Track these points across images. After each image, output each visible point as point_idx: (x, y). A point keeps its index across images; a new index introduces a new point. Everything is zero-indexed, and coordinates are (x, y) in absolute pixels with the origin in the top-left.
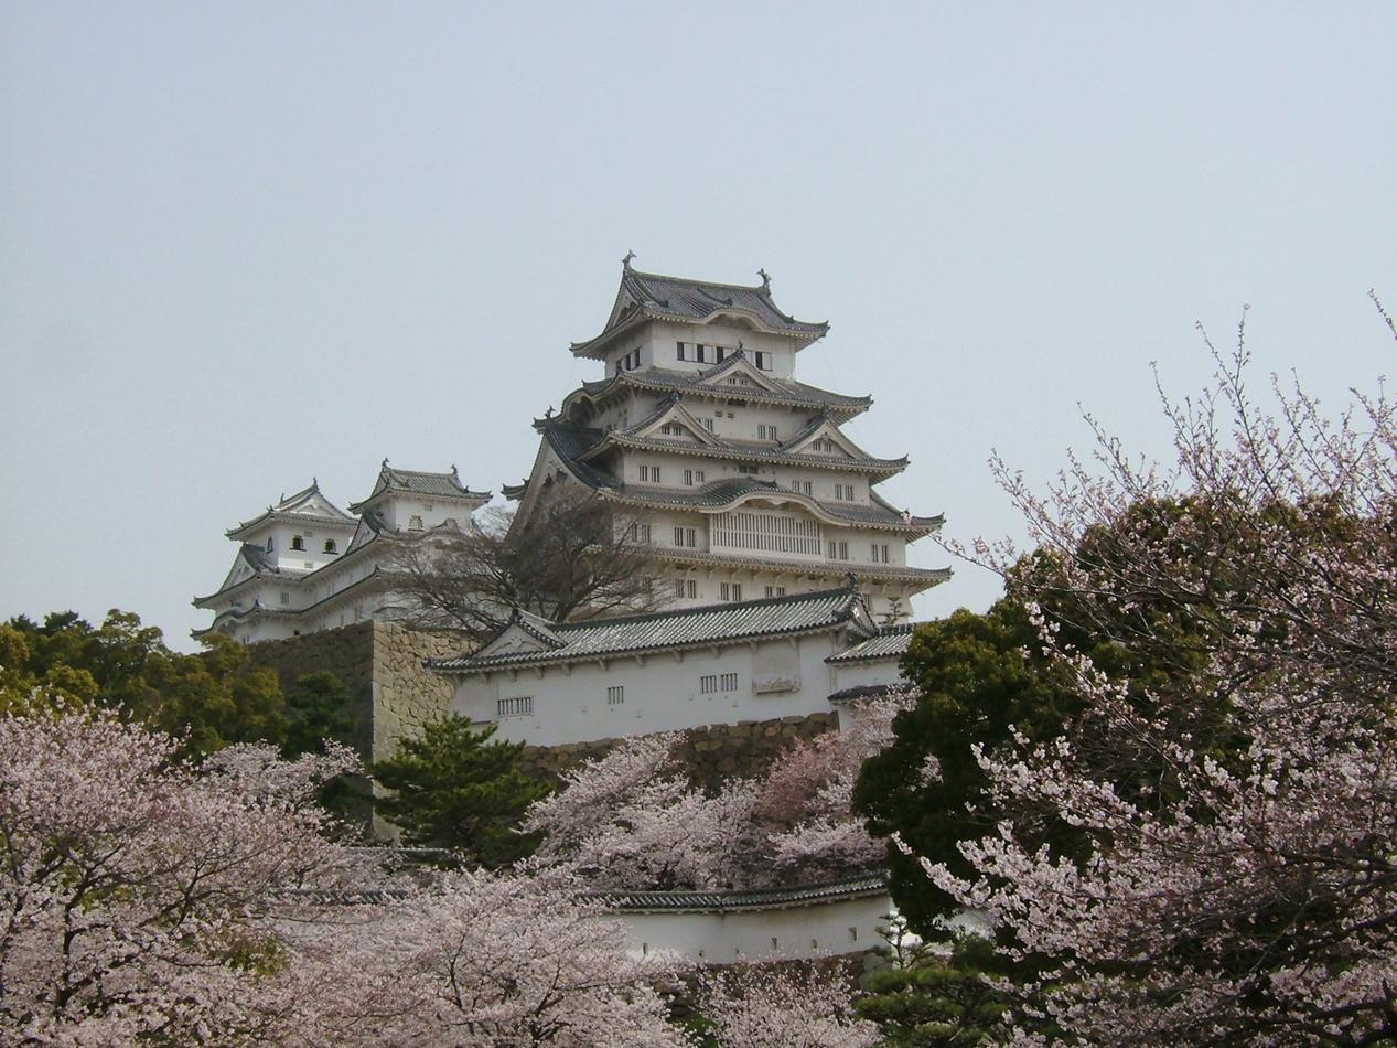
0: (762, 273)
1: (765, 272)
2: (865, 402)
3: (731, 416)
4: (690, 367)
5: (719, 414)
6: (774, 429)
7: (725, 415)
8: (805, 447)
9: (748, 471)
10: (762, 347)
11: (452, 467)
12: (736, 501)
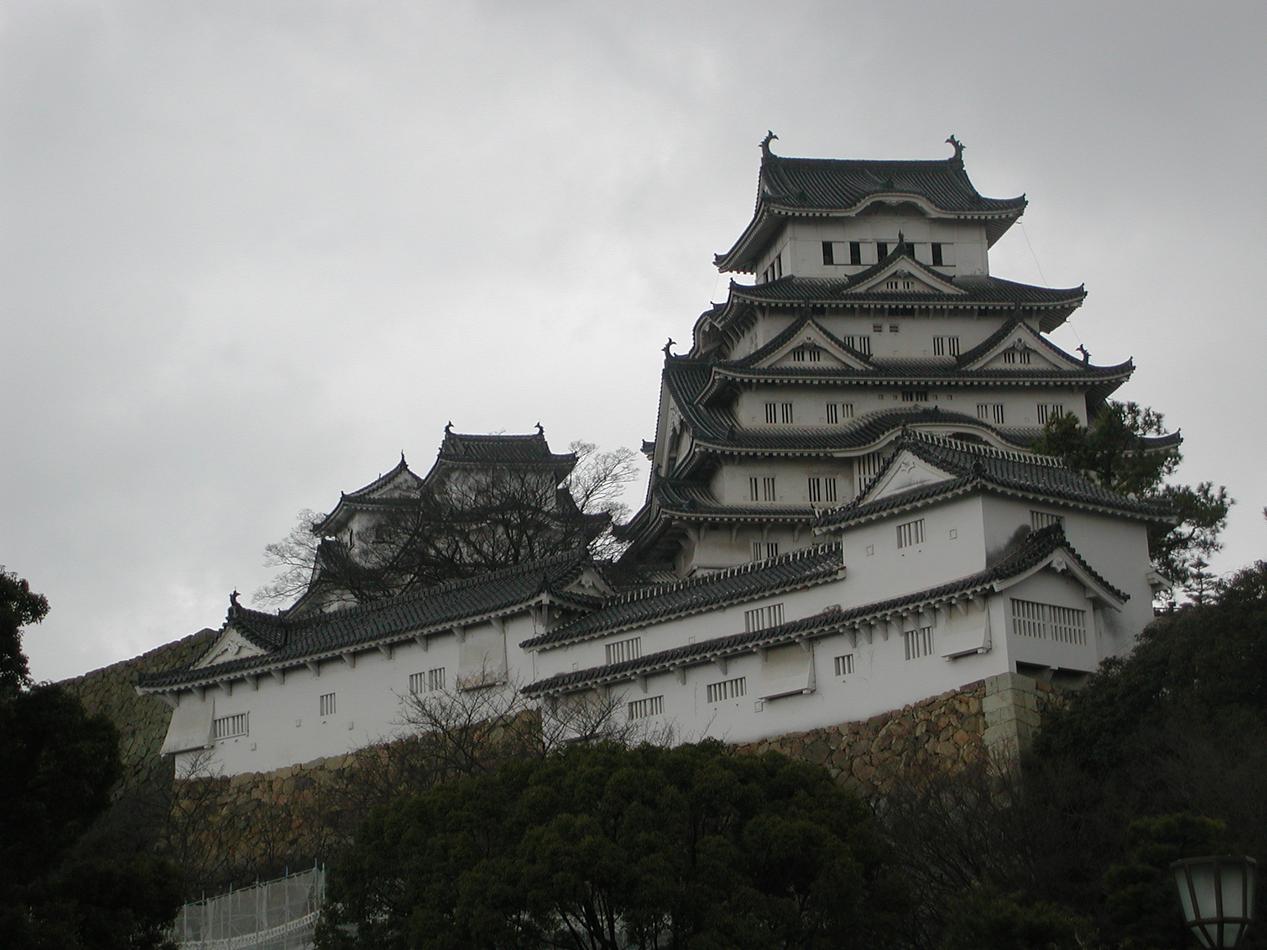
0: (952, 140)
2: (1078, 295)
3: (894, 329)
4: (840, 272)
5: (878, 329)
6: (954, 341)
7: (886, 328)
8: (991, 361)
9: (915, 398)
10: (940, 236)
11: (538, 426)
12: (882, 437)
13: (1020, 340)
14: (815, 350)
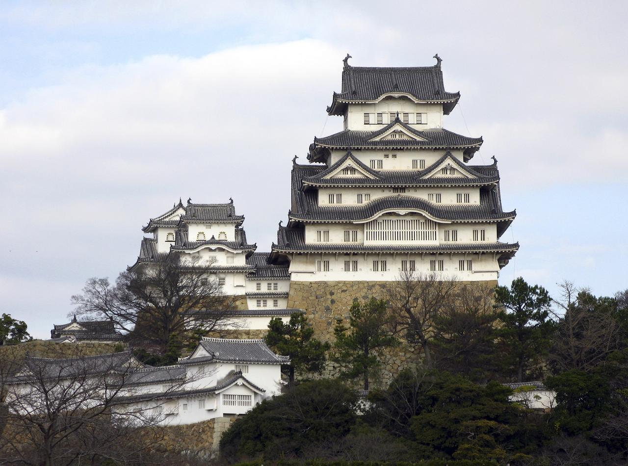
0: (436, 57)
1: (438, 56)
3: (394, 156)
4: (371, 128)
5: (387, 156)
6: (422, 162)
7: (390, 156)
8: (435, 173)
9: (399, 192)
10: (420, 110)
11: (231, 199)
12: (375, 215)
13: (449, 164)
14: (353, 170)
